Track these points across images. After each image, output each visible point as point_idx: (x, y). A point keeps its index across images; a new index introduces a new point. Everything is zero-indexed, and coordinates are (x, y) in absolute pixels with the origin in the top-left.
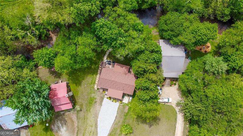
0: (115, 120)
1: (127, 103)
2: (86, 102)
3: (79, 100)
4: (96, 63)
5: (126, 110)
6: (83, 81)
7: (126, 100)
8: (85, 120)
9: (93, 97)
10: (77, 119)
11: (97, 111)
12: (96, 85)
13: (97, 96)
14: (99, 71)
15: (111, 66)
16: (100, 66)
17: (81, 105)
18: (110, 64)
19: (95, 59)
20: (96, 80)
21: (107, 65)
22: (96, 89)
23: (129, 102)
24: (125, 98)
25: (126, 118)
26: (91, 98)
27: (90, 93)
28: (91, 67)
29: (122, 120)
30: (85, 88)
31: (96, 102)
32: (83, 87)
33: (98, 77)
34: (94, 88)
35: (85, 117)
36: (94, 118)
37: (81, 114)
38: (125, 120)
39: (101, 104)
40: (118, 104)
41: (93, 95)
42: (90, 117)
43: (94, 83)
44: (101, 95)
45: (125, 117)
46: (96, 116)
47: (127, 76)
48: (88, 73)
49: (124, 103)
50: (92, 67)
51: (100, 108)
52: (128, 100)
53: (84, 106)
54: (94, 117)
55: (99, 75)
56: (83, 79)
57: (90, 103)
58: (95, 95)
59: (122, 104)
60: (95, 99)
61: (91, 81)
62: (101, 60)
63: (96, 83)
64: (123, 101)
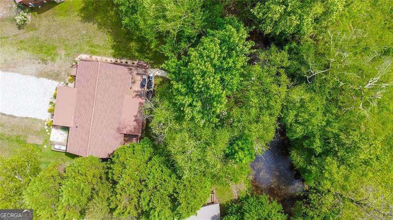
0: (4, 114)
1: (51, 139)
2: (43, 38)
3: (45, 20)
4: (142, 50)
5: (32, 140)
6: (96, 26)
7: (58, 137)
9: (56, 54)
11: (23, 66)
12: (88, 56)
13: (60, 63)
14: (124, 61)
15: (137, 87)
16: (136, 62)
17: (33, 27)
18: (142, 86)
19: (152, 47)
20: (99, 55)
21: (139, 79)
22: (78, 58)
23: (52, 144)
24: (63, 133)
26: (54, 48)
27: (66, 45)
28: (131, 40)
30: (78, 30)
31: (44, 61)
32: (80, 25)
33: (109, 60)
34: (79, 53)
35: (4, 40)
37: (11, 30)
38: (8, 139)
39: (40, 75)
40: (46, 117)
41: (63, 53)
42: (6, 52)
43: (93, 53)
44: (63, 73)
45: (14, 138)
46: (9, 67)
47: (114, 132)
49: (50, 131)
50: (133, 44)
51: (31, 75)
52: (59, 141)
53: (32, 33)
55: (114, 60)
56: (100, 24)
57: (41, 47)
58: (63, 57)
59: (46, 127)
60: (53, 60)
61: (96, 43)
62: (152, 62)
63: (93, 57)
64: (54, 130)
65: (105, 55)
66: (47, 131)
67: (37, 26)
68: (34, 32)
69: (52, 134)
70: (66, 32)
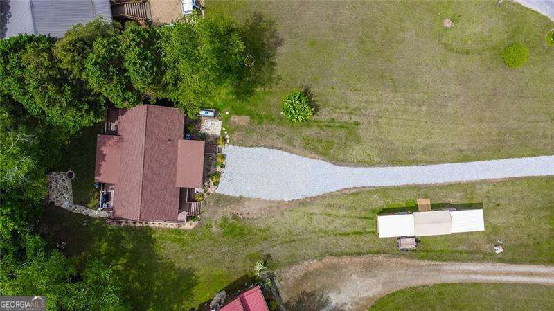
0: (280, 149)
1: (219, 123)
2: (240, 246)
3: (239, 268)
4: (117, 239)
5: (242, 120)
6: (177, 265)
7: (212, 126)
8: (296, 238)
9: (222, 226)
10: (297, 263)
11: (260, 209)
12: (183, 227)
13: (215, 216)
14: (138, 225)
16: (123, 224)
17: (253, 258)
20: (169, 230)
22: (194, 224)
23: (217, 117)
24: (206, 131)
25: (266, 118)
26: (225, 234)
27: (211, 239)
28: (133, 252)
29: (274, 128)
30: (198, 259)
31: (235, 217)
32: (196, 265)
33: (156, 225)
34: (195, 231)
35: (287, 240)
36: (286, 213)
37: (279, 253)
38: (273, 120)
39: (239, 200)
40: (227, 149)
41: (214, 229)
42: (282, 224)
43: (178, 231)
44: (211, 204)
45: (265, 120)
46: (278, 207)
48: (152, 255)
49: (222, 132)
50: (130, 246)
51: (249, 199)
52: (210, 122)
53: (254, 251)
54: (283, 214)
55: (150, 224)
56: (172, 268)
57: (242, 234)
58: (213, 224)
59: (227, 137)
60: (225, 220)
61: (175, 244)
62: (104, 226)
63: (176, 227)
64: (218, 133)
65: (163, 230)
66: (226, 132)
67: (248, 260)
68: (251, 252)
69: (220, 128)
70: (212, 255)
